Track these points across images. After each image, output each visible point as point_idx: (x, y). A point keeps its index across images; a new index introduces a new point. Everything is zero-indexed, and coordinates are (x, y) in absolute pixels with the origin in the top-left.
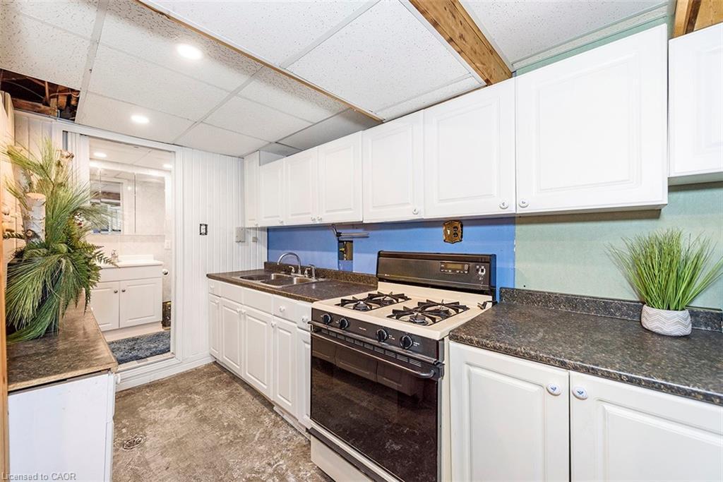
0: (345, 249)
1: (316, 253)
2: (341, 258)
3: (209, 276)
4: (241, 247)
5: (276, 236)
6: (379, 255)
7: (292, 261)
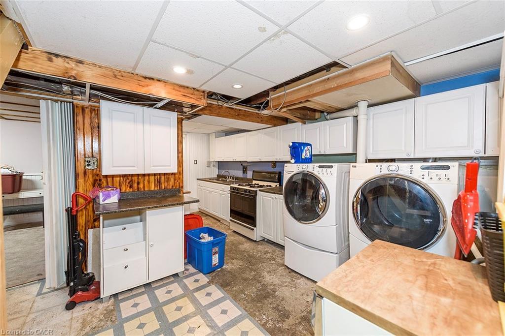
0: (245, 170)
1: (236, 171)
2: (243, 173)
3: (197, 179)
4: (208, 168)
5: (221, 165)
6: (253, 172)
7: (226, 174)
